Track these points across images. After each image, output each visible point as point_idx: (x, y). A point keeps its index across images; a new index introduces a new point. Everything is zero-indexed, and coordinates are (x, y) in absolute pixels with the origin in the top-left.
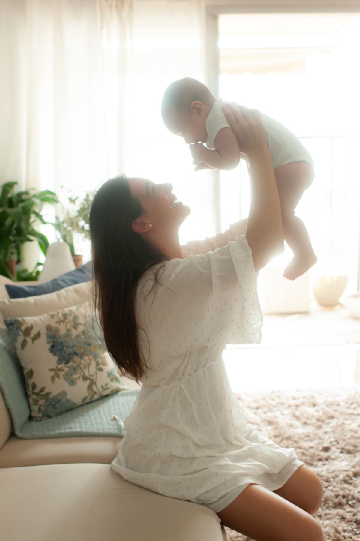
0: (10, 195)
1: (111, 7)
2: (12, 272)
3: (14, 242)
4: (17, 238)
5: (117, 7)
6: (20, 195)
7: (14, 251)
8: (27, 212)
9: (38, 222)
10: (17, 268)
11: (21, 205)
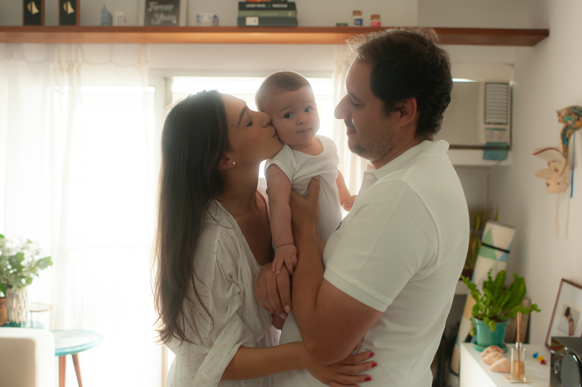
1: (62, 69)
5: (68, 70)
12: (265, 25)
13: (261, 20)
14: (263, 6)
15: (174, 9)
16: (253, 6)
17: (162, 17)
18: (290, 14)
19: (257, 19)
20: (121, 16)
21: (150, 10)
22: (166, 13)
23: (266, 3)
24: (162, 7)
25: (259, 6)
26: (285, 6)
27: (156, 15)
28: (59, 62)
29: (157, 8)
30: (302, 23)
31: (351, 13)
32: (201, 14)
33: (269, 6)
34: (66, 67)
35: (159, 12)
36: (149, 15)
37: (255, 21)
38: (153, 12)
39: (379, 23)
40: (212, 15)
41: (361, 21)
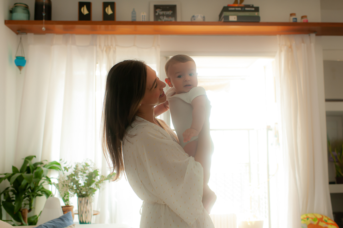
0: (28, 165)
1: (102, 51)
2: (24, 218)
3: (28, 196)
4: (31, 194)
5: (106, 51)
6: (35, 165)
7: (28, 202)
8: (39, 176)
9: (46, 182)
10: (28, 215)
11: (35, 171)
12: (241, 21)
13: (238, 17)
14: (240, 9)
15: (172, 14)
16: (233, 9)
17: (165, 19)
18: (256, 14)
19: (236, 17)
20: (145, 16)
21: (157, 14)
22: (168, 16)
23: (241, 7)
24: (164, 12)
25: (237, 9)
26: (253, 9)
27: (161, 17)
28: (100, 46)
29: (161, 13)
30: (262, 20)
31: (289, 15)
32: (195, 15)
33: (243, 9)
34: (105, 49)
35: (163, 15)
36: (157, 17)
37: (235, 18)
38: (159, 15)
39: (307, 21)
40: (203, 16)
41: (296, 19)
